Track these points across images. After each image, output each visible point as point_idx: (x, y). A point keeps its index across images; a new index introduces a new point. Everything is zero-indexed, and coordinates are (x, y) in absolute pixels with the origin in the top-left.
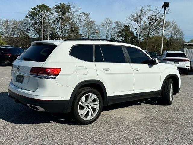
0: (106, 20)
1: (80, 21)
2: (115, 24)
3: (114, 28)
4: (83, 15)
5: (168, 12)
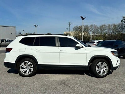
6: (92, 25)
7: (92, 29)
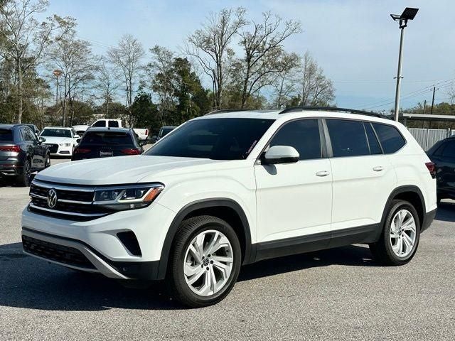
0: (125, 42)
1: (46, 39)
2: (153, 55)
3: (150, 65)
4: (57, 24)
5: (297, 30)
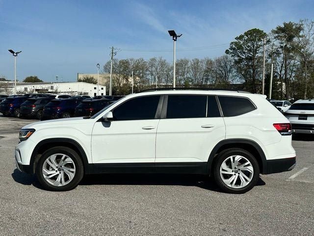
6: (154, 60)
7: (154, 69)
